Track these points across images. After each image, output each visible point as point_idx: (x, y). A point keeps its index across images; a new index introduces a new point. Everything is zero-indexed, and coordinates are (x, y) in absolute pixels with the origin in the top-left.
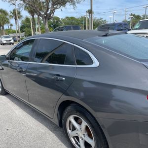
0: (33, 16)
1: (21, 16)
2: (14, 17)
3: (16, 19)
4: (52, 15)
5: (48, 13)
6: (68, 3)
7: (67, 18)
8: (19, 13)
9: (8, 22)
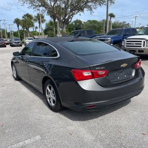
0: (55, 20)
1: (45, 20)
2: (38, 21)
3: (39, 23)
4: (69, 20)
5: (66, 18)
6: (85, 9)
7: (89, 21)
8: (43, 17)
9: (33, 26)
